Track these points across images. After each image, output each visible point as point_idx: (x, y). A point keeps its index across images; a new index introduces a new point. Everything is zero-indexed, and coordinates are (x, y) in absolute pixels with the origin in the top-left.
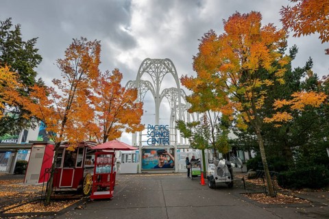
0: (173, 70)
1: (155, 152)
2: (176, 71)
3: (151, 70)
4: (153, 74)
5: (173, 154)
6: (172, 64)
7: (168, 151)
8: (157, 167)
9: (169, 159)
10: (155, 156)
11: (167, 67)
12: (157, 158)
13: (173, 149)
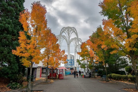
0: (76, 32)
1: (70, 69)
2: (77, 32)
3: (65, 31)
4: (67, 33)
5: (76, 69)
6: (75, 29)
7: (74, 68)
8: (70, 74)
9: (74, 71)
10: (70, 70)
11: (73, 30)
12: (70, 71)
13: (76, 68)
